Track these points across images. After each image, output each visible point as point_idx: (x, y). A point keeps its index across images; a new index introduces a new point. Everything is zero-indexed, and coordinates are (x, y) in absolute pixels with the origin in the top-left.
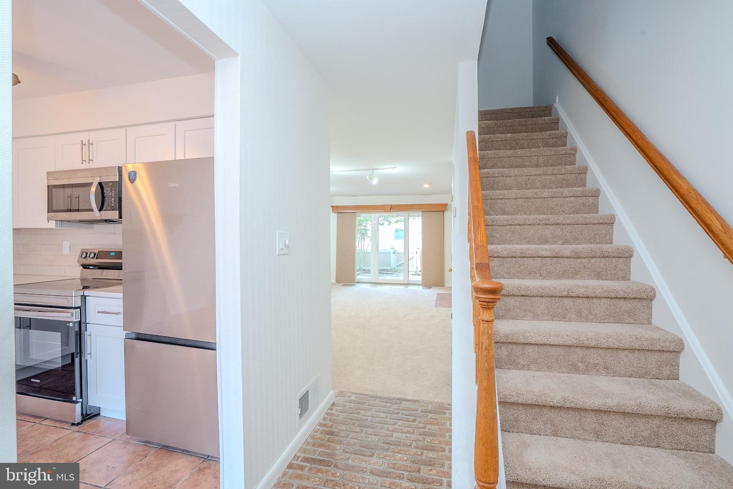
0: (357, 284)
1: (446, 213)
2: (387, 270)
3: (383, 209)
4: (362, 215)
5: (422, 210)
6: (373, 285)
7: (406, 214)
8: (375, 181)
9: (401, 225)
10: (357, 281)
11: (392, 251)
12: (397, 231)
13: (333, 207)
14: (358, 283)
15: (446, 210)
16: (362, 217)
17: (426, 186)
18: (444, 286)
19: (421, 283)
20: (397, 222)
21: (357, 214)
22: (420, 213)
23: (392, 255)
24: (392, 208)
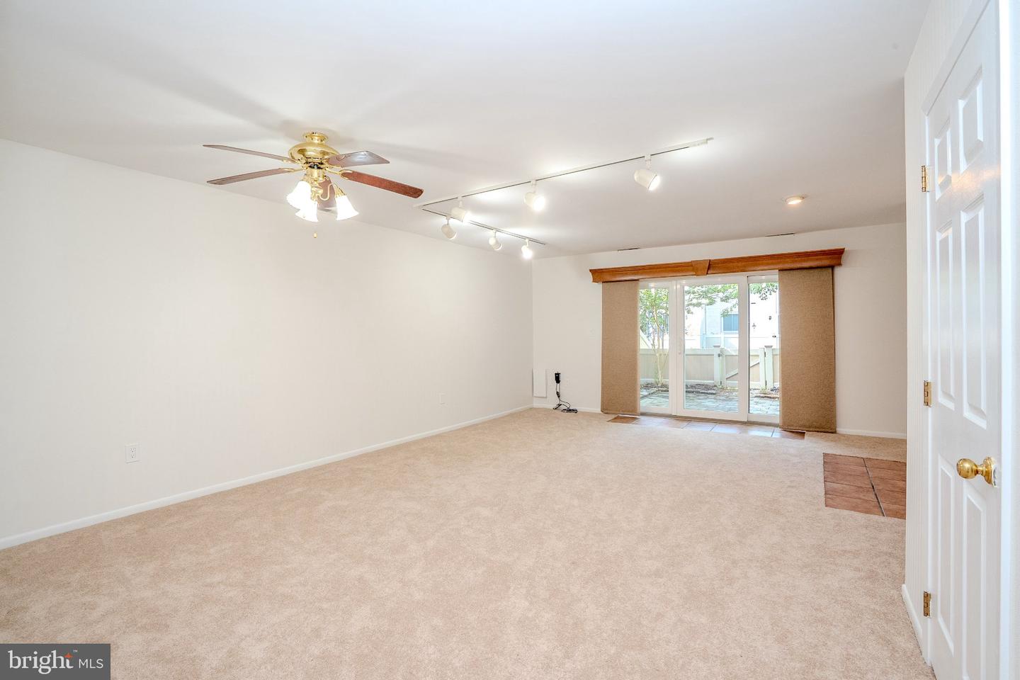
0: (642, 418)
1: (838, 271)
2: (707, 387)
3: (693, 270)
4: (652, 285)
5: (781, 266)
6: (673, 421)
7: (741, 277)
8: (655, 184)
9: (732, 306)
10: (642, 410)
11: (717, 351)
12: (725, 315)
13: (593, 272)
14: (643, 414)
15: (840, 264)
16: (651, 289)
17: (794, 202)
18: (835, 432)
19: (778, 421)
20: (725, 299)
21: (641, 283)
22: (775, 275)
23: (716, 359)
24: (713, 267)
